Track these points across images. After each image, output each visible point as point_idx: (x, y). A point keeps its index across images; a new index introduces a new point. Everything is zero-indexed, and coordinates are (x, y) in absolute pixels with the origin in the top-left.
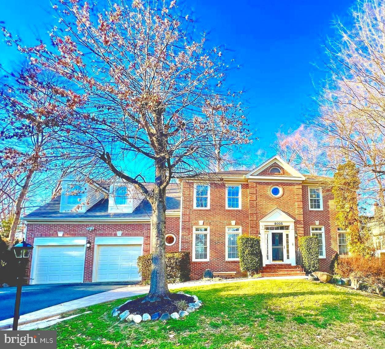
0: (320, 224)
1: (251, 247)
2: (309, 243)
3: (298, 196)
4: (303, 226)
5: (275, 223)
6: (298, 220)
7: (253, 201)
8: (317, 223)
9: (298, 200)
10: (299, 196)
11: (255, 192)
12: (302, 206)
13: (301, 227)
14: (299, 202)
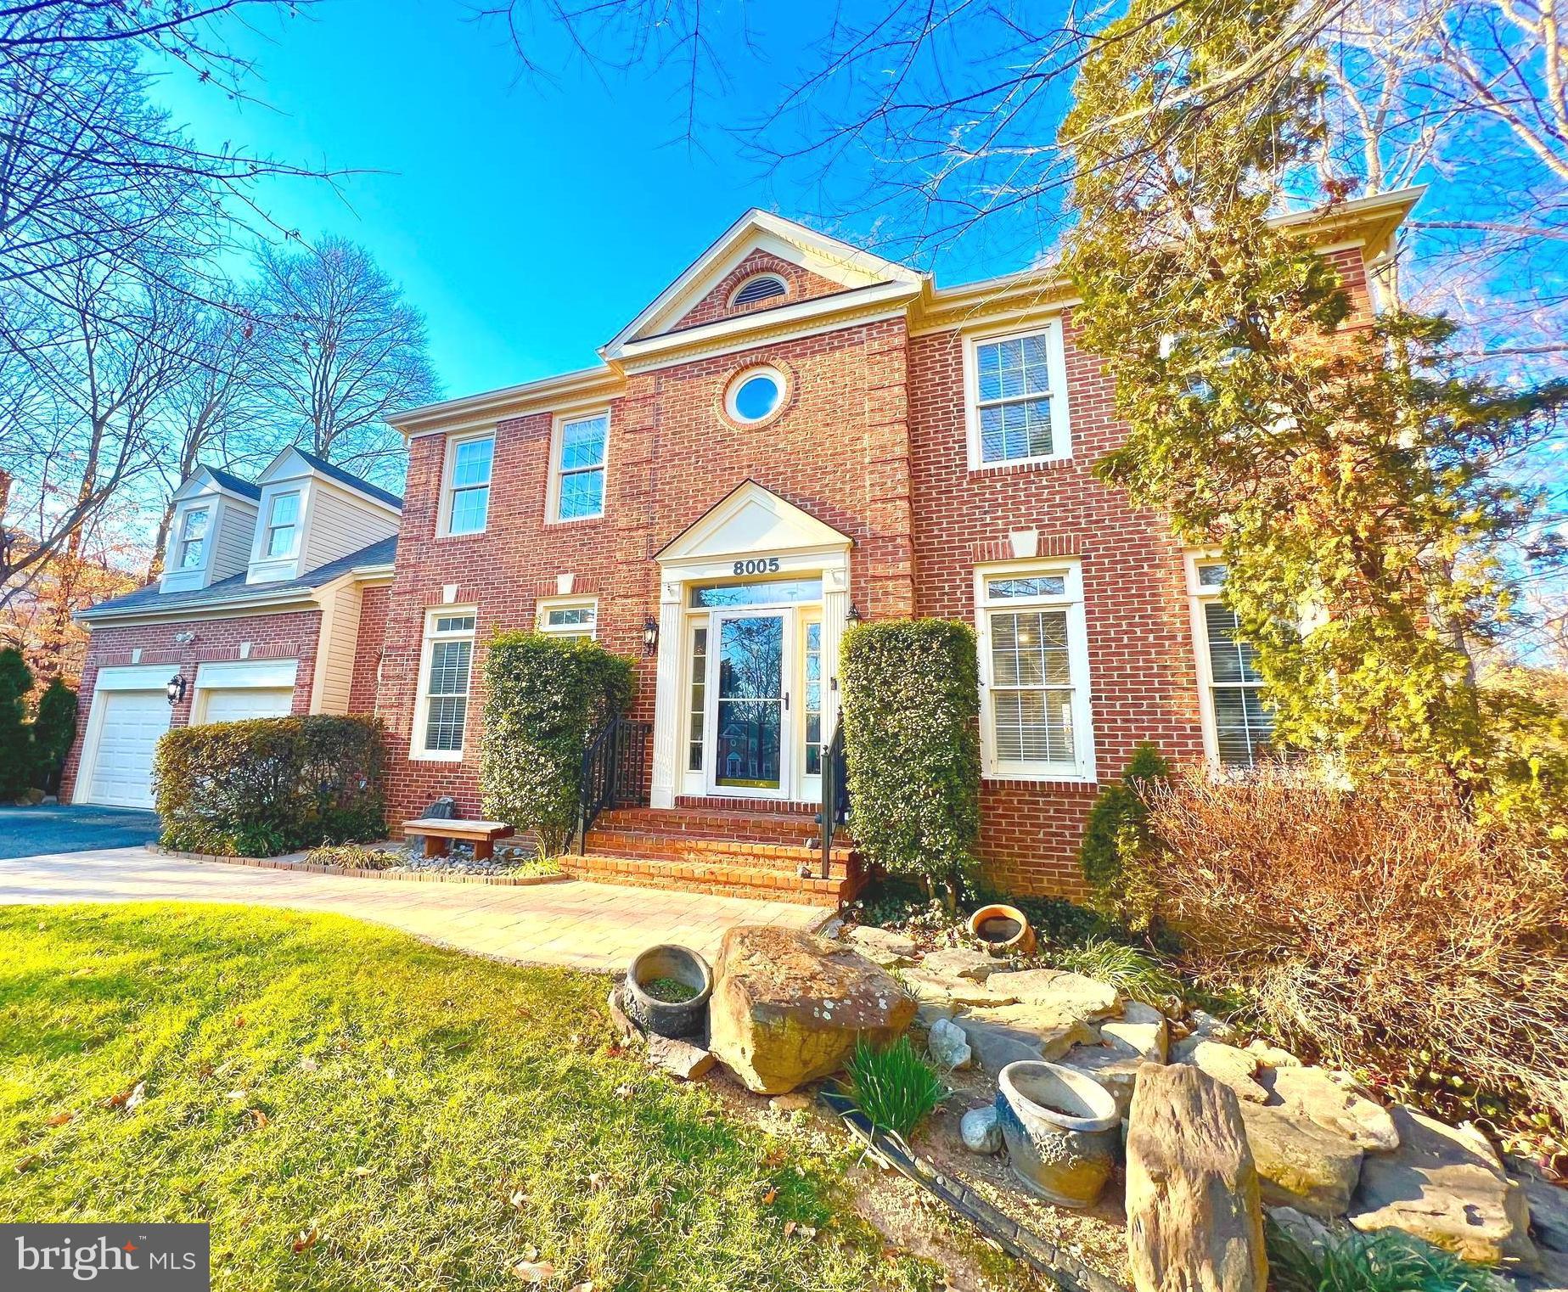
0: (1045, 550)
1: (530, 692)
2: (879, 669)
3: (879, 393)
4: (905, 567)
5: (738, 566)
6: (875, 538)
7: (635, 464)
8: (1025, 542)
9: (878, 418)
10: (885, 393)
11: (649, 422)
12: (901, 450)
13: (895, 577)
14: (886, 429)
